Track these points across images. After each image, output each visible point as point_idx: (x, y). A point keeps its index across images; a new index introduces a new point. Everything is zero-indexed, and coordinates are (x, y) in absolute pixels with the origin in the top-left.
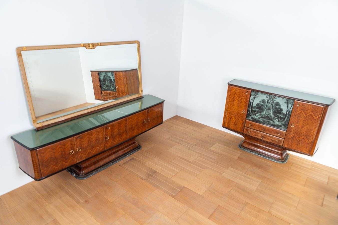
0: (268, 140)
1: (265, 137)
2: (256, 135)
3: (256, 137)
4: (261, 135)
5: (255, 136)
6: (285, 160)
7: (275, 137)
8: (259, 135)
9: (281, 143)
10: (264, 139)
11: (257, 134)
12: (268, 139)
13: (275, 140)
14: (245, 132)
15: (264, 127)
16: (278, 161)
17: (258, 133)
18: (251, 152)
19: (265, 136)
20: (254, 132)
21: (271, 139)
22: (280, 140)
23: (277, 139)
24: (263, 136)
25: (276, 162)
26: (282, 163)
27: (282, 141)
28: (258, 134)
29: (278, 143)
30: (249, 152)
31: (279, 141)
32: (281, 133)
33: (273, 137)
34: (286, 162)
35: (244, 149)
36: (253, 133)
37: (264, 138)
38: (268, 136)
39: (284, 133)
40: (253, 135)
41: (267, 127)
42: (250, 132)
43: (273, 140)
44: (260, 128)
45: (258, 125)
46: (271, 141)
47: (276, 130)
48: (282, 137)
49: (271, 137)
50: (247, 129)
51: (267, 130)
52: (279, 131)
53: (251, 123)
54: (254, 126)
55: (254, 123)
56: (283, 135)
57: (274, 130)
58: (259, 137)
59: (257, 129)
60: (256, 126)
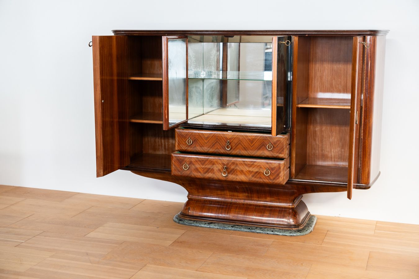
0: (242, 178)
1: (233, 169)
2: (208, 171)
3: (209, 175)
4: (220, 167)
5: (205, 173)
6: (305, 227)
7: (259, 162)
8: (216, 167)
9: (278, 175)
10: (232, 177)
11: (209, 166)
12: (242, 172)
13: (261, 170)
14: (175, 170)
15: (226, 138)
16: (288, 230)
17: (212, 163)
18: (212, 226)
19: (232, 167)
20: (200, 161)
21: (251, 169)
22: (275, 165)
23: (268, 166)
24: (227, 169)
25: (281, 234)
26: (299, 234)
27: (280, 168)
28: (214, 164)
29: (272, 178)
30: (206, 226)
31: (272, 169)
32: (275, 143)
33: (255, 164)
34: (309, 231)
35: (192, 222)
36: (198, 166)
37: (231, 171)
38: (241, 164)
39: (282, 142)
40: (199, 174)
41: (235, 137)
42: (190, 166)
43: (257, 172)
44: (216, 143)
45: (211, 137)
46: (253, 176)
47: (259, 138)
48: (280, 153)
49: (249, 163)
50: (179, 158)
51: (237, 143)
52: (269, 139)
53: (190, 135)
54: (199, 141)
55: (198, 134)
56: (282, 149)
57: (255, 139)
58: (217, 173)
59: (211, 148)
60: (204, 139)
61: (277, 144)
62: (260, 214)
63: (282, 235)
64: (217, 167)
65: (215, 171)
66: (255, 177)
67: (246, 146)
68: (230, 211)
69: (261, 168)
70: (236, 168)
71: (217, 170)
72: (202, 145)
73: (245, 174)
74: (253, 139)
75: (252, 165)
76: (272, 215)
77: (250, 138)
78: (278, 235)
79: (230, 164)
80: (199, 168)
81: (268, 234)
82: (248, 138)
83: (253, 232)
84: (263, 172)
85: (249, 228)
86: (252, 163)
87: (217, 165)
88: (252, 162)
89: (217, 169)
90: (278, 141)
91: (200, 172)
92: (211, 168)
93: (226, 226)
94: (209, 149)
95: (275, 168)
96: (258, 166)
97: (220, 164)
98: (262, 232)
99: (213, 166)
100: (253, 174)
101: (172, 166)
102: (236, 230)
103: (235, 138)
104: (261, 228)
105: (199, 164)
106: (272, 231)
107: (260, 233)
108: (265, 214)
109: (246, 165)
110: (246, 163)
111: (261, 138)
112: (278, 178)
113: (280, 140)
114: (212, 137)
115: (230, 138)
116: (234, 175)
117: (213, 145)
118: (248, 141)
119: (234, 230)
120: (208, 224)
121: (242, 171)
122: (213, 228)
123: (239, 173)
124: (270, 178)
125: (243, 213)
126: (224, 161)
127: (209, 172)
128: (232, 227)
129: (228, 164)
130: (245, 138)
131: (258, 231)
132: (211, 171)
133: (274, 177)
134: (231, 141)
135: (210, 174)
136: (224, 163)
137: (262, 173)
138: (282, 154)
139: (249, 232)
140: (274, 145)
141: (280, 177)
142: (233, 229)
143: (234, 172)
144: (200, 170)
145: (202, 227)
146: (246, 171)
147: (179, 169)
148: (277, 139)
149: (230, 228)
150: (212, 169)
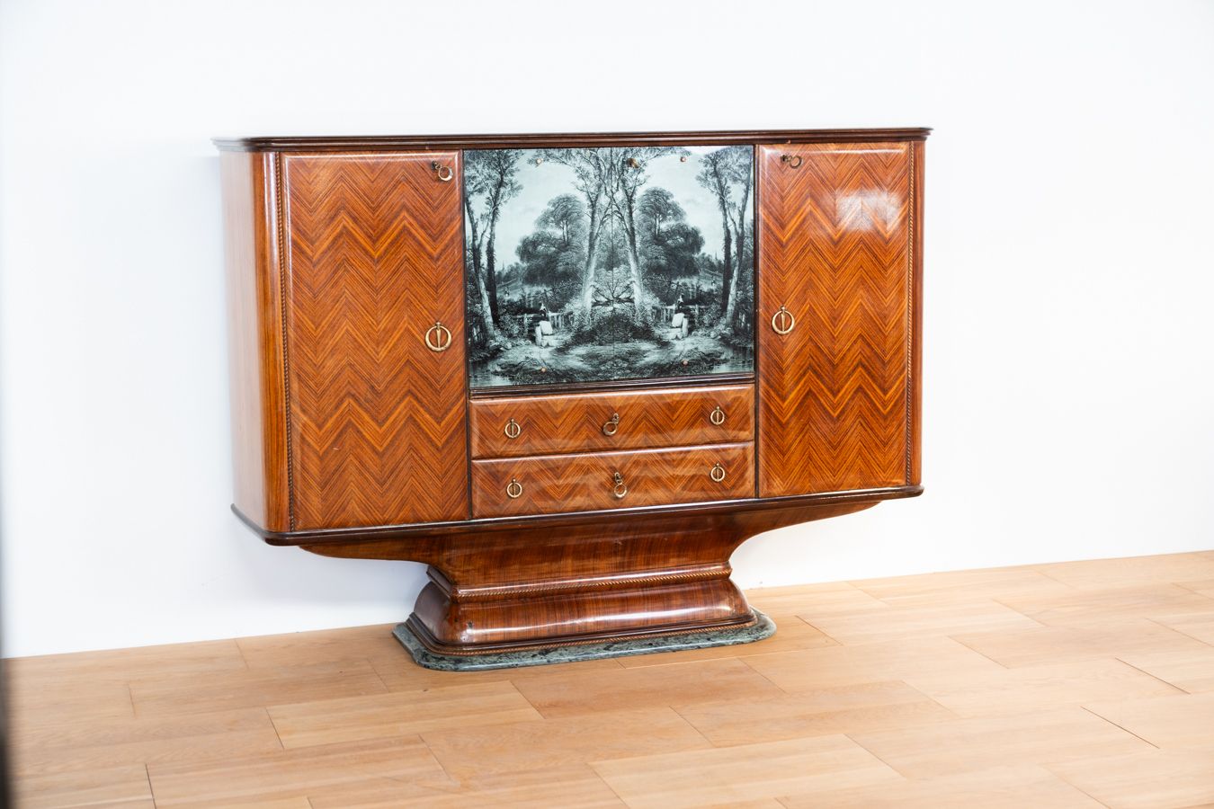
0: (658, 496)
1: (638, 477)
2: (573, 491)
3: (577, 502)
4: (603, 477)
5: (566, 498)
7: (698, 452)
8: (594, 479)
9: (742, 475)
10: (634, 498)
11: (574, 480)
12: (658, 481)
13: (704, 471)
14: (484, 502)
15: (612, 409)
17: (582, 470)
18: (553, 657)
19: (635, 473)
20: (551, 469)
21: (679, 471)
22: (735, 455)
23: (717, 457)
27: (747, 459)
28: (588, 471)
30: (537, 660)
32: (728, 406)
33: (689, 456)
36: (546, 483)
37: (631, 484)
38: (655, 462)
39: (745, 401)
40: (551, 502)
41: (632, 402)
42: (526, 484)
43: (693, 477)
44: (583, 424)
45: (570, 409)
46: (684, 488)
47: (690, 397)
48: (740, 430)
49: (674, 456)
50: (493, 469)
51: (637, 417)
52: (714, 398)
53: (514, 413)
54: (538, 425)
55: (534, 407)
56: (745, 418)
57: (681, 401)
58: (597, 494)
59: (571, 439)
60: (552, 419)
61: (734, 408)
62: (661, 604)
63: (734, 644)
64: (596, 478)
65: (592, 488)
66: (690, 490)
67: (661, 422)
68: (585, 610)
69: (703, 464)
70: (643, 475)
71: (595, 487)
72: (547, 435)
73: (665, 486)
74: (678, 402)
75: (682, 459)
76: (689, 601)
77: (668, 401)
78: (723, 645)
79: (629, 465)
80: (550, 487)
81: (699, 647)
82: (664, 401)
83: (663, 651)
84: (707, 474)
85: (651, 644)
86: (682, 455)
87: (596, 474)
88: (681, 452)
89: (596, 483)
90: (735, 399)
91: (552, 498)
92: (582, 483)
93: (589, 650)
94: (566, 441)
95: (734, 459)
96: (697, 460)
97: (603, 469)
98: (684, 645)
99: (587, 477)
100: (684, 482)
101: (475, 493)
102: (617, 656)
103: (632, 406)
104: (677, 638)
105: (548, 478)
106: (709, 639)
107: (679, 650)
108: (674, 602)
109: (668, 462)
110: (667, 457)
111: (695, 398)
112: (742, 485)
113: (740, 397)
114: (573, 409)
115: (620, 407)
116: (640, 491)
117: (576, 431)
118: (664, 408)
119: (613, 656)
120: (540, 654)
121: (659, 479)
122: (558, 662)
123: (651, 486)
124: (723, 486)
125: (618, 609)
126: (614, 461)
127: (575, 496)
128: (605, 649)
129: (623, 466)
130: (657, 400)
131: (674, 646)
132: (579, 492)
133: (733, 481)
134: (624, 413)
135: (578, 498)
136: (614, 465)
137: (705, 476)
138: (745, 430)
139: (651, 653)
140: (726, 411)
141: (746, 480)
142: (611, 653)
143: (639, 483)
144: (552, 492)
145: (527, 666)
146: (668, 479)
147: (495, 498)
148: (732, 396)
149: (602, 654)
150: (584, 484)
